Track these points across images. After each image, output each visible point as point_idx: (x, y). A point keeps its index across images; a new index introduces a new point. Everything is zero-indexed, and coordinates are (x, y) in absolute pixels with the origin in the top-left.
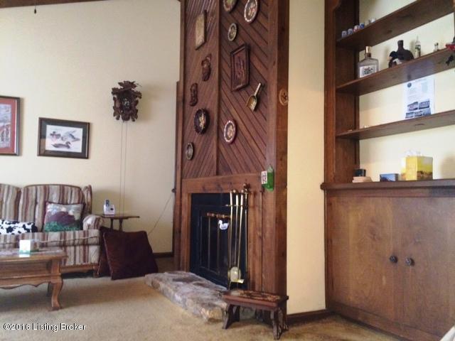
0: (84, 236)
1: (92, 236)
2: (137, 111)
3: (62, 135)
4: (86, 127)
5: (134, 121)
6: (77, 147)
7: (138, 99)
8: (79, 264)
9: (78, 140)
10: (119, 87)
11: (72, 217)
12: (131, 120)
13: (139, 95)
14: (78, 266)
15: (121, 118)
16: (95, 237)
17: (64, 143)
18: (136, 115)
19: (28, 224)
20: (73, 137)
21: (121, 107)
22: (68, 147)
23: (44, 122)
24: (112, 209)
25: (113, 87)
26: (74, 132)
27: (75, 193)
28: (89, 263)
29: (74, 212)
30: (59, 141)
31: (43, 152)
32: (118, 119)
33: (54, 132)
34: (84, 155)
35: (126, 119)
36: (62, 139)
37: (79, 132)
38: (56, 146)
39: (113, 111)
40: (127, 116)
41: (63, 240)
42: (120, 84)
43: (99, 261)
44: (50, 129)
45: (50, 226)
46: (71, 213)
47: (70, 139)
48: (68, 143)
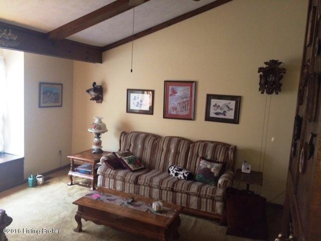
0: (212, 194)
1: (218, 195)
2: (281, 85)
3: (221, 106)
4: (238, 99)
5: (277, 94)
6: (230, 115)
7: (282, 74)
8: (209, 212)
9: (232, 109)
10: (265, 66)
11: (213, 173)
12: (274, 93)
13: (284, 70)
14: (208, 213)
15: (265, 92)
16: (220, 196)
17: (222, 112)
18: (280, 88)
19: (186, 173)
20: (228, 107)
21: (266, 82)
22: (225, 115)
23: (209, 97)
24: (248, 169)
25: (260, 67)
26: (229, 103)
27: (223, 152)
28: (216, 213)
29: (214, 170)
30: (219, 111)
31: (208, 118)
32: (262, 93)
33: (216, 104)
34: (236, 121)
35: (270, 93)
36: (221, 109)
37: (233, 104)
38: (217, 114)
39: (259, 87)
40: (271, 90)
41: (198, 193)
42: (266, 63)
43: (223, 213)
44: (214, 102)
45: (199, 177)
46: (212, 170)
47: (226, 109)
48: (225, 112)
